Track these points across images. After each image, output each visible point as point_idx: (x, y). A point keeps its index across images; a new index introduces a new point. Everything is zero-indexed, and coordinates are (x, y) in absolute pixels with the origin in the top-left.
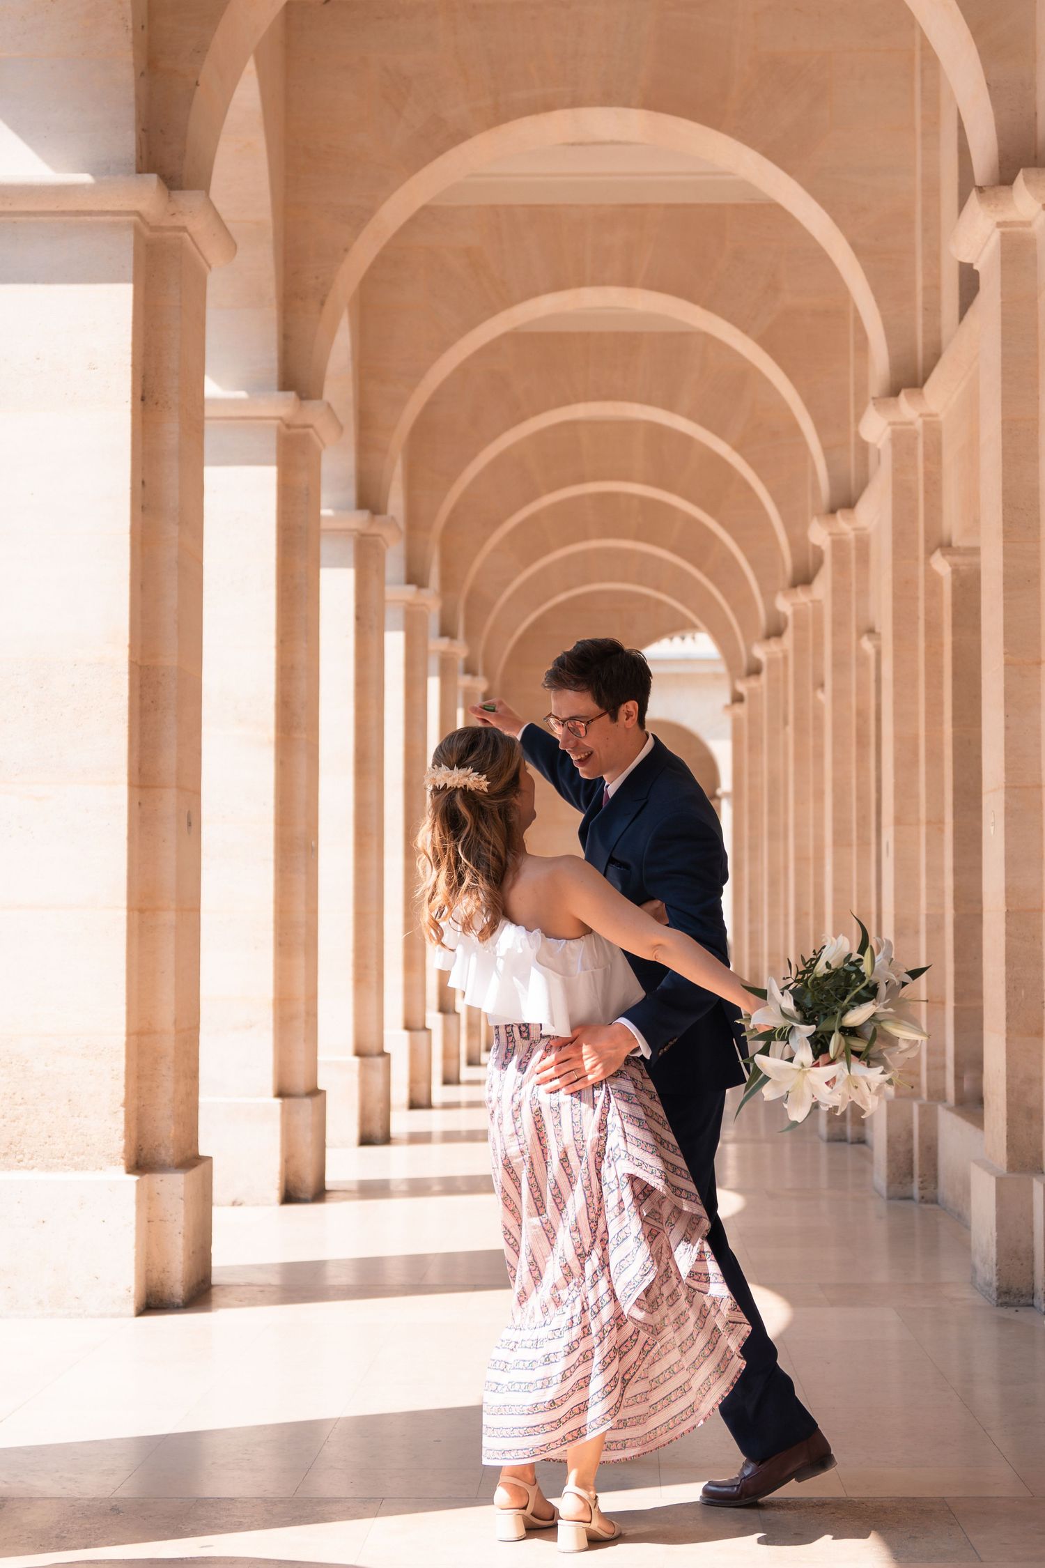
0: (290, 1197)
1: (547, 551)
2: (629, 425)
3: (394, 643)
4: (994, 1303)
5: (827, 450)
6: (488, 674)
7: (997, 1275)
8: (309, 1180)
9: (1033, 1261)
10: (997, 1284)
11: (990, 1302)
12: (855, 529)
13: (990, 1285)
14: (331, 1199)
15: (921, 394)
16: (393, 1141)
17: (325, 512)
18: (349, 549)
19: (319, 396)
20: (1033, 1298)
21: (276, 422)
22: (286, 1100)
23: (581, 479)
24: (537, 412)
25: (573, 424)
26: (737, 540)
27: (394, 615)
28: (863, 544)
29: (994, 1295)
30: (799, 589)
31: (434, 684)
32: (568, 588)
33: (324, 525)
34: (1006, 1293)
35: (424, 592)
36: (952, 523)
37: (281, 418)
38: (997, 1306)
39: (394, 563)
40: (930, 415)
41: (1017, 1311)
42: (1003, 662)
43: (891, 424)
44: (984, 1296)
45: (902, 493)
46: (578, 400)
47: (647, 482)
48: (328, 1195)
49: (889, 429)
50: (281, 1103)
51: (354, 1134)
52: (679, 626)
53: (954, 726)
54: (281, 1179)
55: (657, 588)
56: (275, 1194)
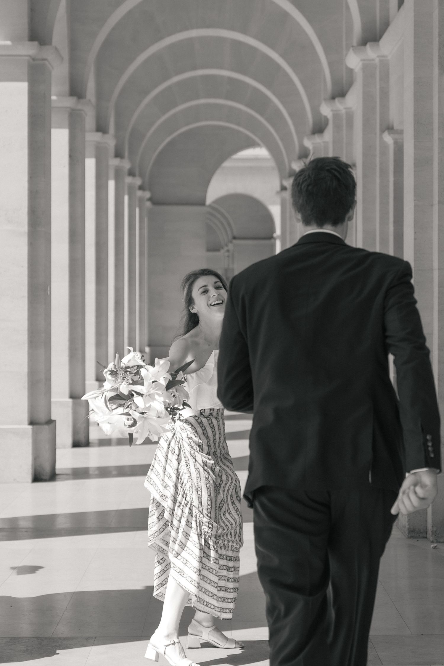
0: (37, 478)
1: (175, 105)
2: (221, 40)
3: (90, 164)
4: (407, 536)
5: (330, 64)
6: (142, 176)
7: (408, 522)
8: (47, 468)
9: (427, 515)
10: (408, 527)
11: (405, 536)
12: (345, 108)
13: (405, 527)
14: (59, 479)
15: (378, 45)
16: (90, 444)
17: (54, 98)
18: (65, 118)
19: (50, 43)
20: (426, 534)
21: (27, 58)
22: (35, 426)
23: (194, 68)
24: (169, 34)
25: (190, 40)
26: (283, 103)
27: (90, 149)
28: (350, 117)
29: (407, 532)
30: (316, 136)
31: (112, 184)
32: (188, 124)
33: (53, 105)
34: (413, 531)
35: (106, 136)
36: (394, 117)
37: (29, 56)
38: (408, 538)
39: (90, 121)
40: (383, 56)
41: (418, 541)
42: (413, 205)
43: (362, 60)
44: (402, 533)
45: (368, 98)
46: (192, 28)
47: (233, 70)
48: (57, 477)
49: (361, 63)
50: (32, 428)
51: (69, 441)
52: (252, 144)
53: (394, 226)
54: (32, 468)
55: (238, 124)
56: (29, 478)
